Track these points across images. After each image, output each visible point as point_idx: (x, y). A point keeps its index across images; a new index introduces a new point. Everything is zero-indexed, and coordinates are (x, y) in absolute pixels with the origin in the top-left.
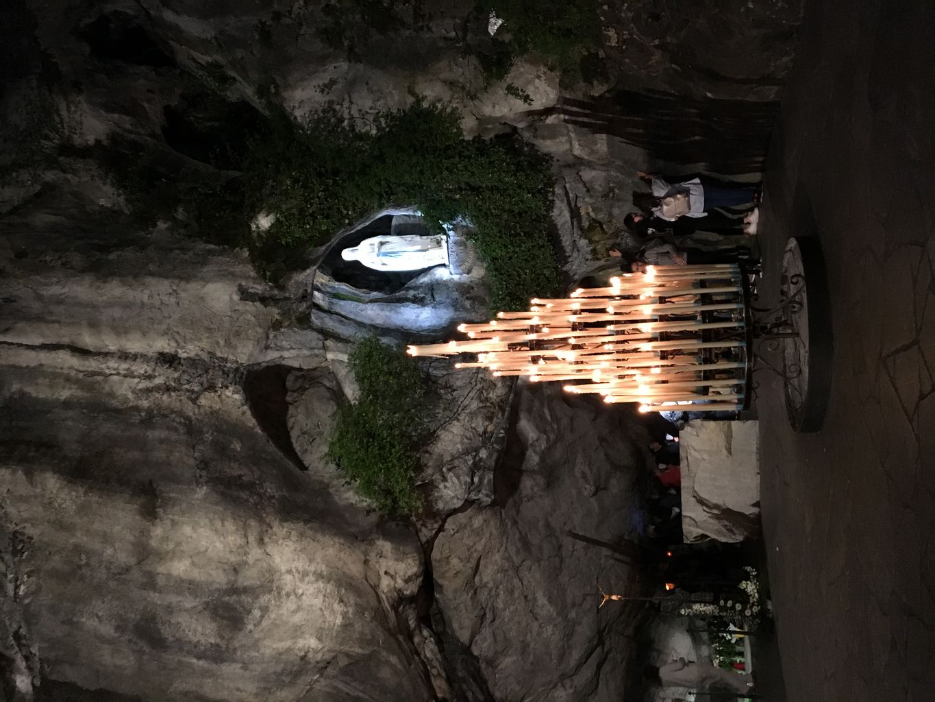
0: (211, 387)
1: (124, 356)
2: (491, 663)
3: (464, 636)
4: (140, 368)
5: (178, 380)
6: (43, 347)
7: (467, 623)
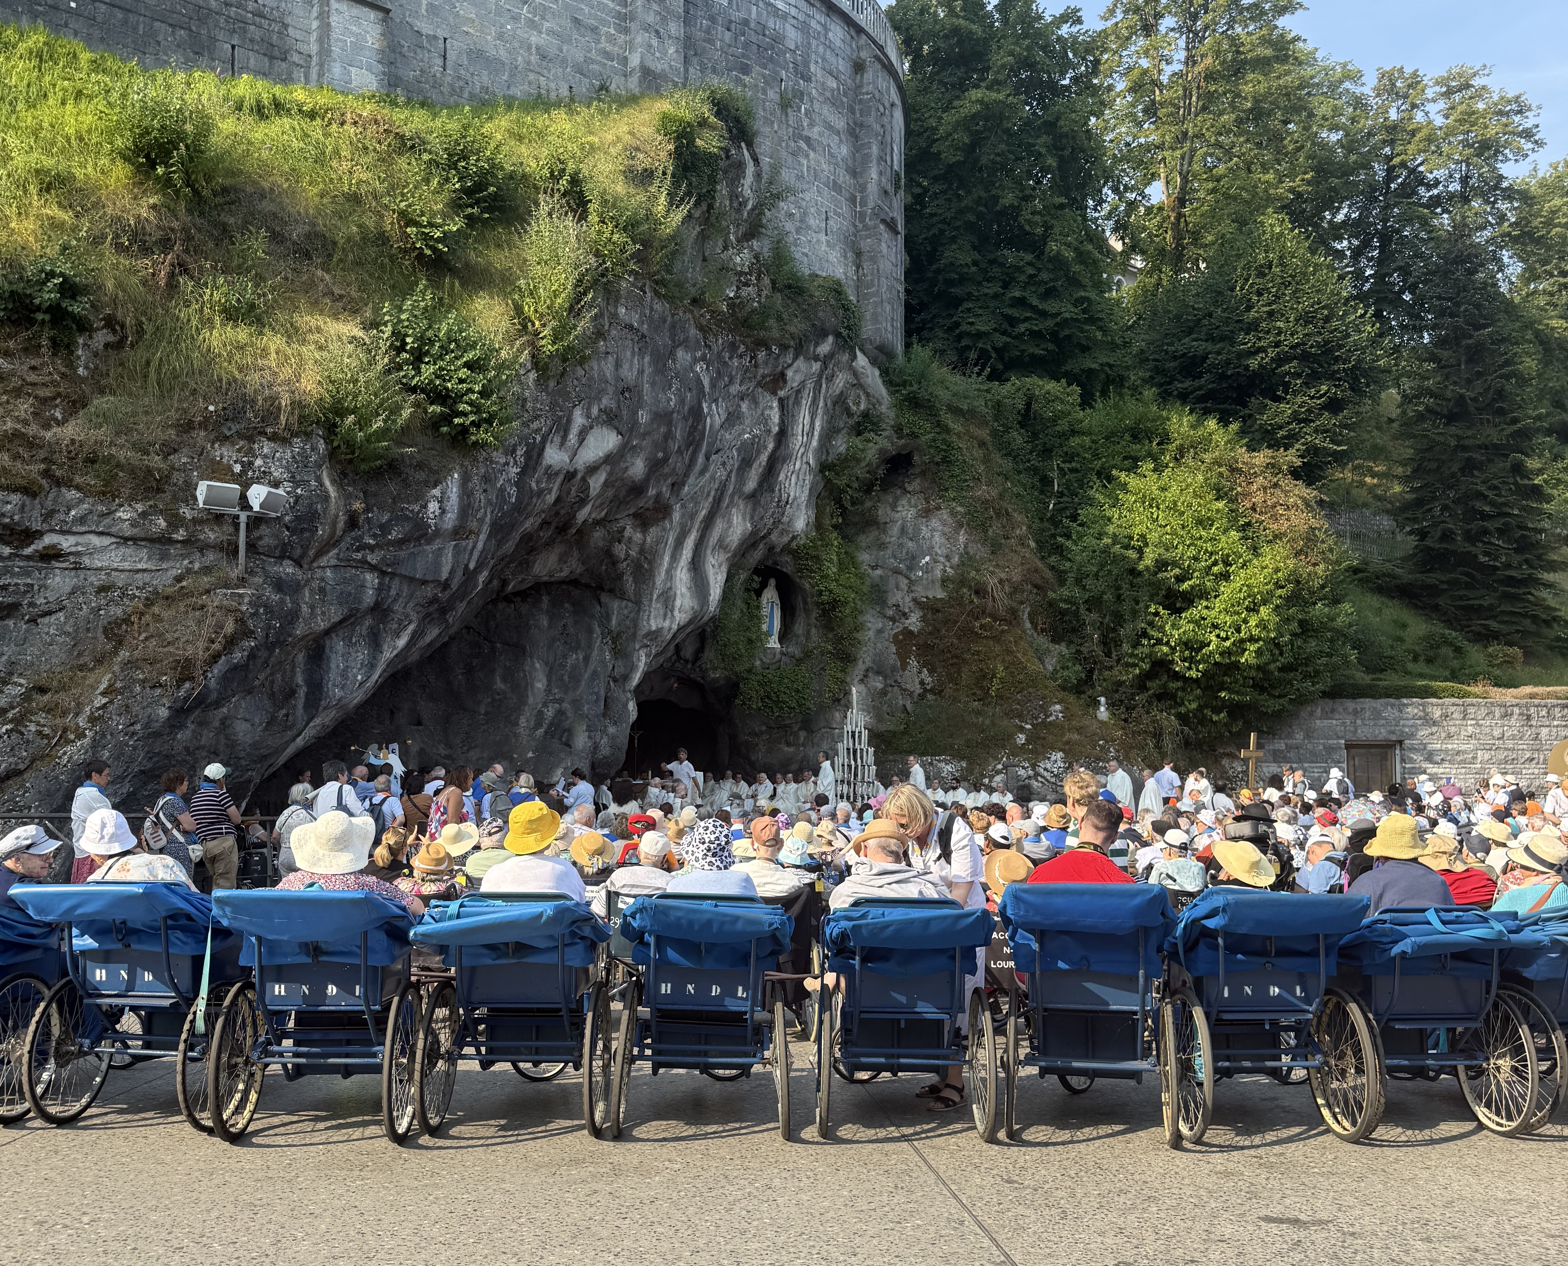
0: (773, 523)
1: (792, 474)
5: (780, 507)
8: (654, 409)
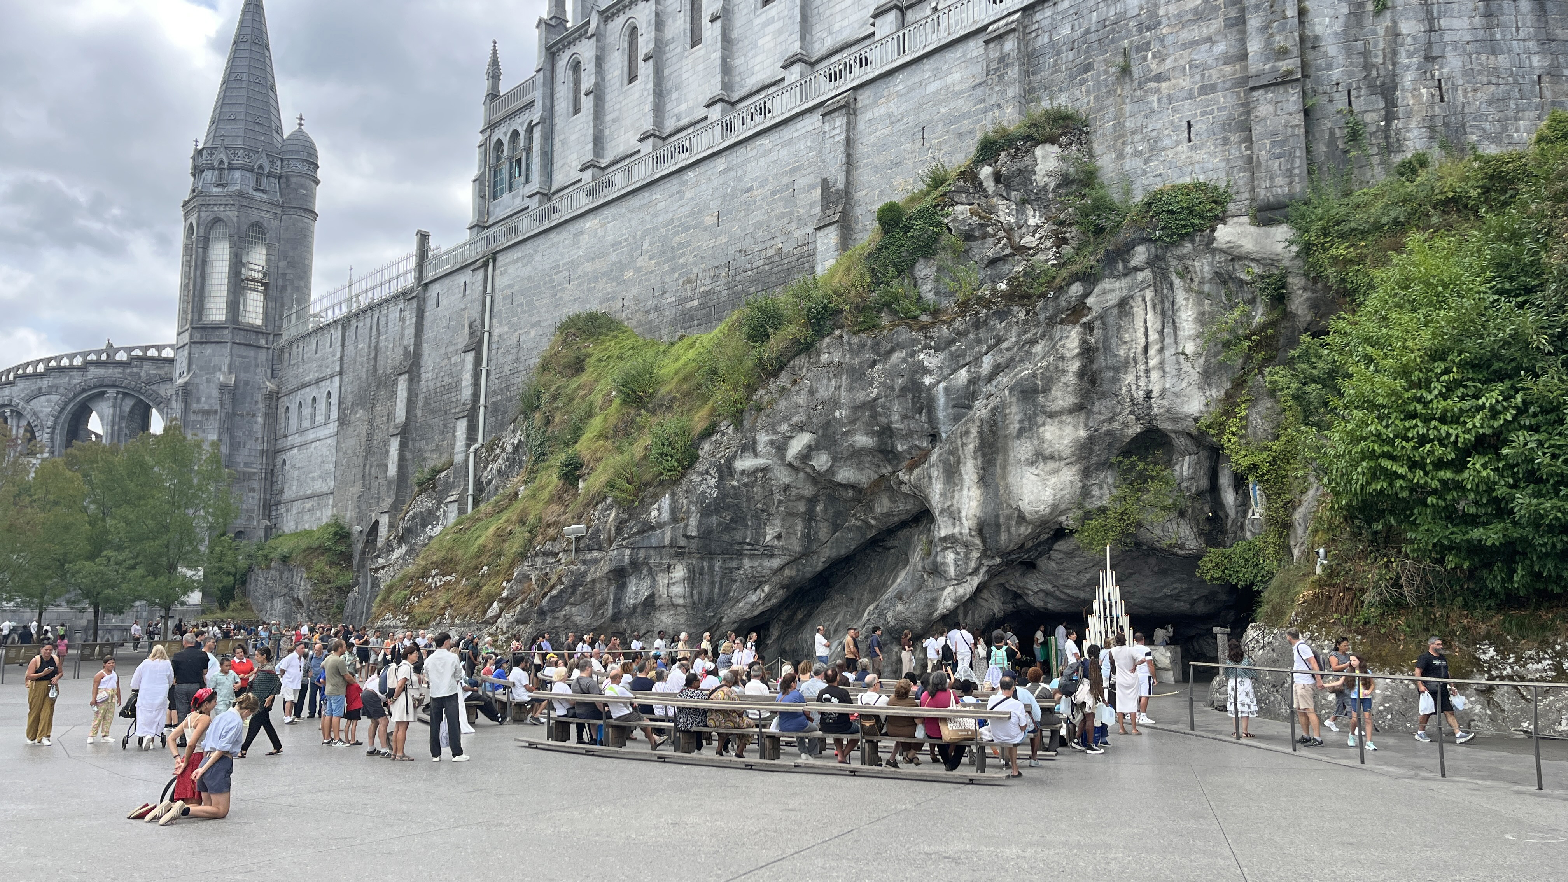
0: (1138, 419)
1: (1147, 372)
2: (1049, 558)
3: (1056, 547)
4: (1142, 383)
5: (1138, 404)
6: (1146, 328)
7: (1062, 548)
8: (851, 405)
